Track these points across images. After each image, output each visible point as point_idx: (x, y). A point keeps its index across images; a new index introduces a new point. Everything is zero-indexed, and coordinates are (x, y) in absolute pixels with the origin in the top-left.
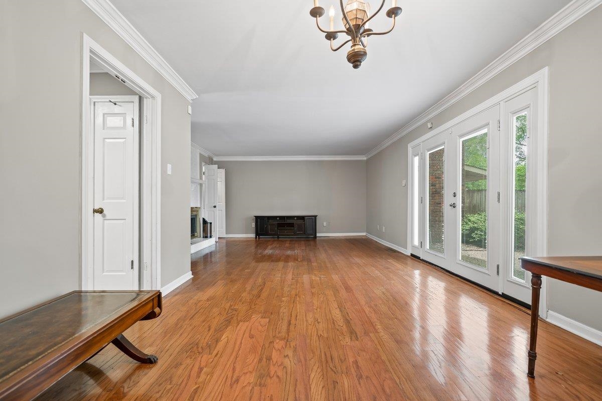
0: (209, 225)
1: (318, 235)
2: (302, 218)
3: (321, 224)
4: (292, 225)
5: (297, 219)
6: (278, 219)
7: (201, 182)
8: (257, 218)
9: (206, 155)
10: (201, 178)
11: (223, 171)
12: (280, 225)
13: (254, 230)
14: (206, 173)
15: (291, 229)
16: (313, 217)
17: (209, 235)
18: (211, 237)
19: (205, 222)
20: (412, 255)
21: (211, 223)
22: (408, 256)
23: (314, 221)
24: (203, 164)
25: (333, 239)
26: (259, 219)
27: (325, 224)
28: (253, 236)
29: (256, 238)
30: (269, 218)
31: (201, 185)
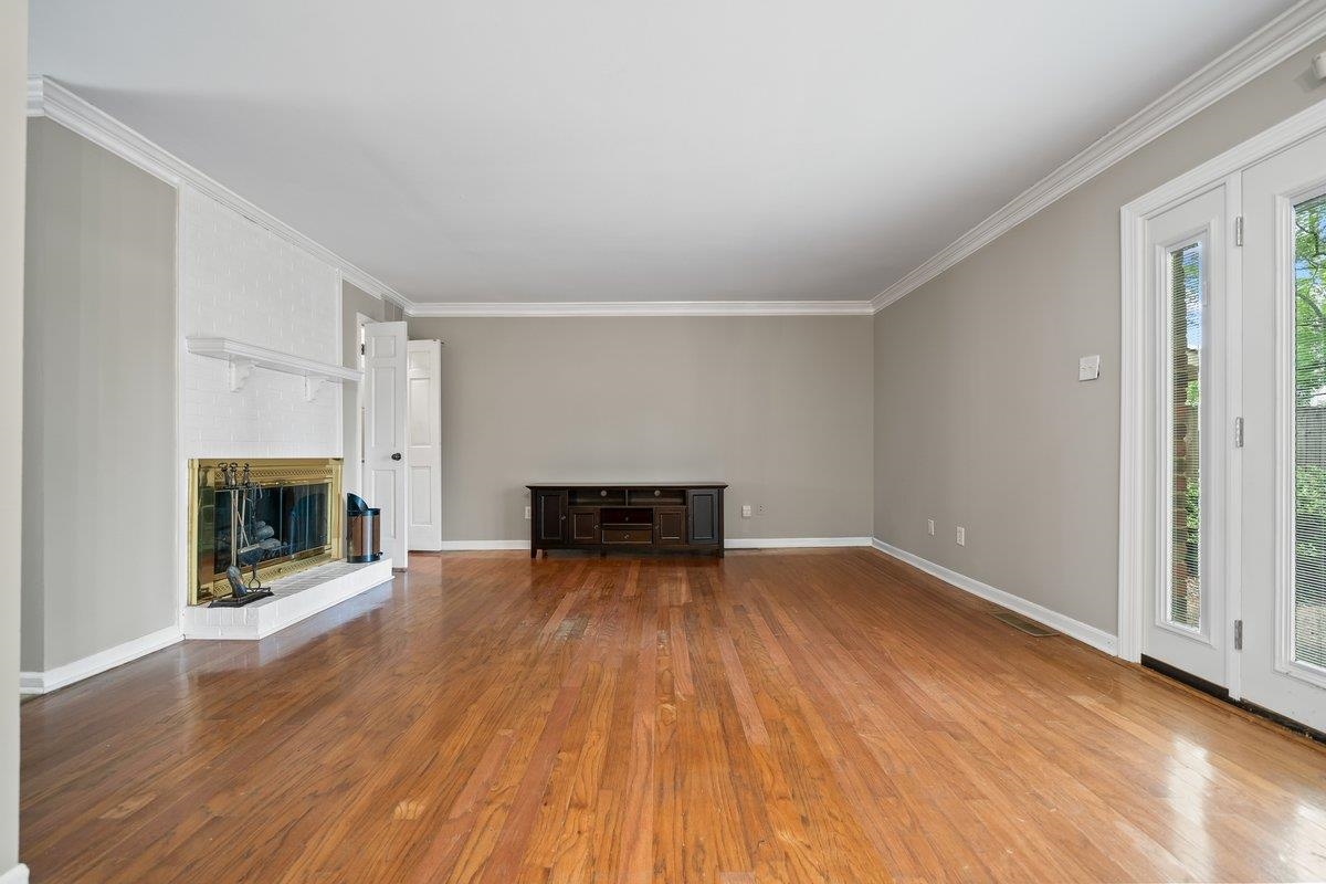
0: (369, 518)
1: (729, 543)
2: (679, 493)
3: (736, 510)
4: (645, 515)
5: (662, 496)
6: (604, 493)
7: (348, 374)
8: (536, 492)
9: (377, 295)
10: (349, 362)
11: (432, 348)
12: (610, 516)
13: (528, 528)
14: (371, 350)
15: (640, 529)
16: (714, 492)
17: (368, 553)
18: (375, 558)
19: (354, 507)
20: (1148, 662)
21: (376, 512)
22: (1127, 665)
23: (716, 503)
24: (360, 318)
25: (773, 556)
26: (542, 496)
27: (747, 510)
28: (524, 545)
29: (534, 554)
30: (574, 492)
31: (350, 387)
